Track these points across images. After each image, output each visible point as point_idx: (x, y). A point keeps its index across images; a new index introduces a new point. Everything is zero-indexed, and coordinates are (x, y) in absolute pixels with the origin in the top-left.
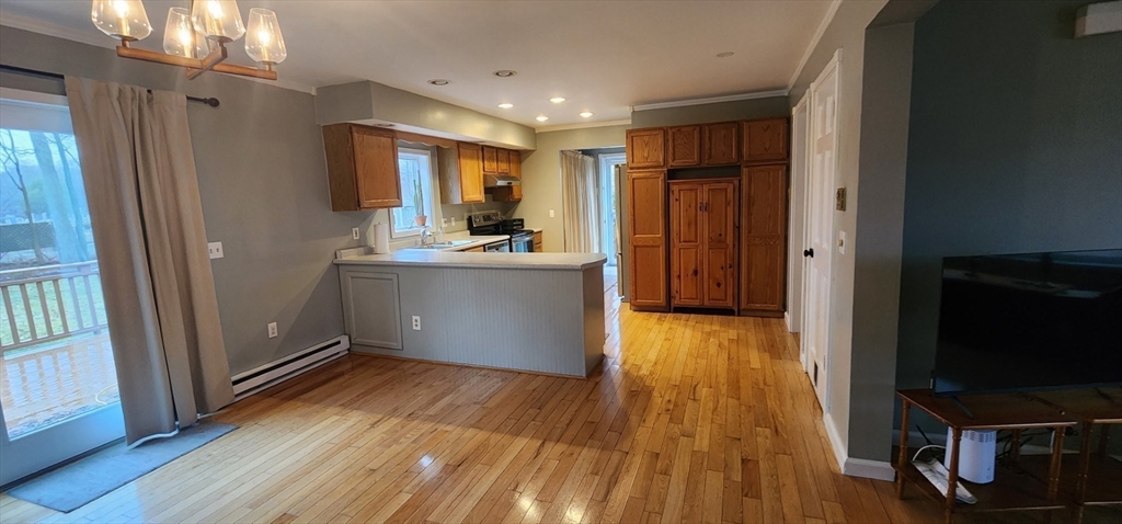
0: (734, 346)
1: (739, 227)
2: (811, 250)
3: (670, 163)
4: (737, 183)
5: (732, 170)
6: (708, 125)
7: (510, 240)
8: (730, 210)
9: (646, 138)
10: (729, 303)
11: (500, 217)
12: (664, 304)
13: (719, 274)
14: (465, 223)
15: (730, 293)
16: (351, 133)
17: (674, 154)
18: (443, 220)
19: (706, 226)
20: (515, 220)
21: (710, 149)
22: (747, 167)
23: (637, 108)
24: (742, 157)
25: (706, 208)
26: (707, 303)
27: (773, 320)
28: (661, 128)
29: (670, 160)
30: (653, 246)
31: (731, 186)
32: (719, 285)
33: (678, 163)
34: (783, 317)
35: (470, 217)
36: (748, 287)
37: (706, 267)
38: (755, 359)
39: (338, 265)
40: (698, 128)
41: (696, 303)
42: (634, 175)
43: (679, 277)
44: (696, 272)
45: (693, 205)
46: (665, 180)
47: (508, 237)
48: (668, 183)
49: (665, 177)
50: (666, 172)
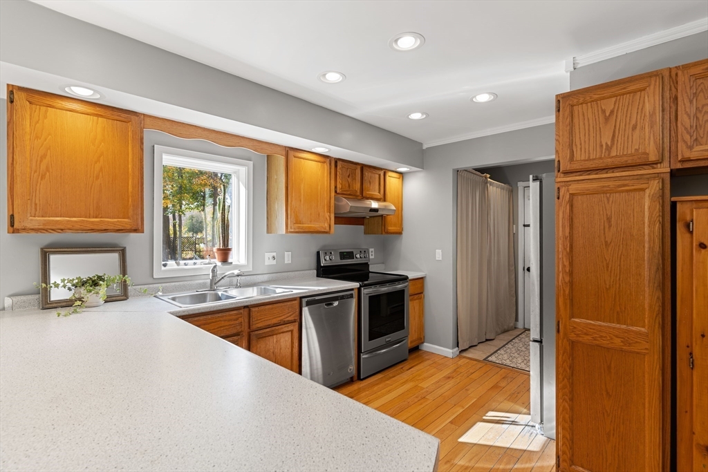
3: (683, 151)
7: (359, 289)
9: (609, 104)
11: (372, 254)
14: (311, 260)
35: (318, 250)
42: (574, 188)
46: (663, 196)
47: (356, 285)
48: (674, 205)
49: (663, 189)
50: (667, 178)
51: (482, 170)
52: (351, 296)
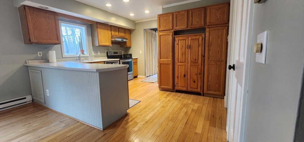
0: (193, 114)
1: (204, 56)
2: (234, 65)
3: (175, 28)
4: (203, 36)
5: (202, 30)
6: (191, 10)
7: (119, 60)
8: (200, 49)
9: (165, 18)
10: (199, 90)
11: (123, 53)
12: (172, 88)
13: (195, 77)
14: (105, 54)
15: (199, 86)
16: (25, 9)
17: (176, 24)
18: (93, 52)
19: (189, 56)
20: (128, 54)
21: (192, 21)
22: (208, 28)
23: (164, 7)
24: (206, 24)
25: (190, 47)
26: (189, 89)
27: (219, 100)
28: (171, 13)
29: (175, 27)
30: (167, 64)
31: (201, 37)
32: (194, 82)
33: (178, 28)
34: (224, 98)
35: (107, 52)
36: (208, 84)
37: (189, 73)
38: (201, 125)
39: (27, 66)
40: (186, 12)
41: (185, 89)
42: (161, 34)
43: (178, 77)
44: (185, 76)
45: (184, 46)
46: (173, 36)
47: (119, 59)
48: (174, 37)
49: (173, 34)
50: (173, 32)
51: (152, 29)
52: (117, 62)
